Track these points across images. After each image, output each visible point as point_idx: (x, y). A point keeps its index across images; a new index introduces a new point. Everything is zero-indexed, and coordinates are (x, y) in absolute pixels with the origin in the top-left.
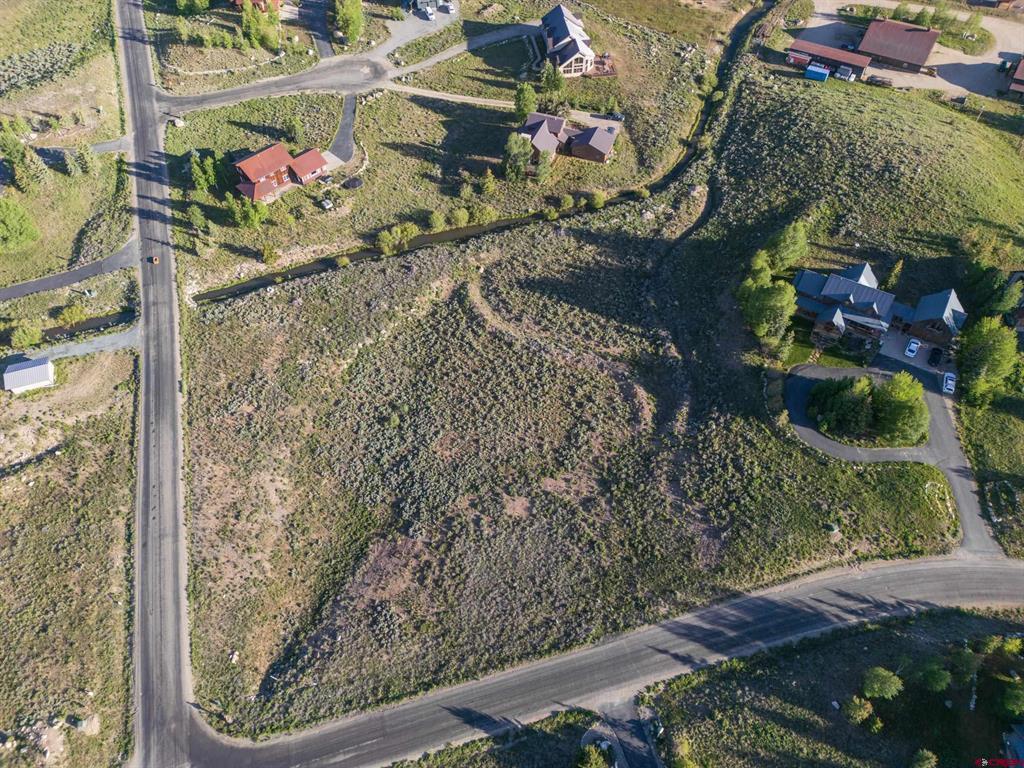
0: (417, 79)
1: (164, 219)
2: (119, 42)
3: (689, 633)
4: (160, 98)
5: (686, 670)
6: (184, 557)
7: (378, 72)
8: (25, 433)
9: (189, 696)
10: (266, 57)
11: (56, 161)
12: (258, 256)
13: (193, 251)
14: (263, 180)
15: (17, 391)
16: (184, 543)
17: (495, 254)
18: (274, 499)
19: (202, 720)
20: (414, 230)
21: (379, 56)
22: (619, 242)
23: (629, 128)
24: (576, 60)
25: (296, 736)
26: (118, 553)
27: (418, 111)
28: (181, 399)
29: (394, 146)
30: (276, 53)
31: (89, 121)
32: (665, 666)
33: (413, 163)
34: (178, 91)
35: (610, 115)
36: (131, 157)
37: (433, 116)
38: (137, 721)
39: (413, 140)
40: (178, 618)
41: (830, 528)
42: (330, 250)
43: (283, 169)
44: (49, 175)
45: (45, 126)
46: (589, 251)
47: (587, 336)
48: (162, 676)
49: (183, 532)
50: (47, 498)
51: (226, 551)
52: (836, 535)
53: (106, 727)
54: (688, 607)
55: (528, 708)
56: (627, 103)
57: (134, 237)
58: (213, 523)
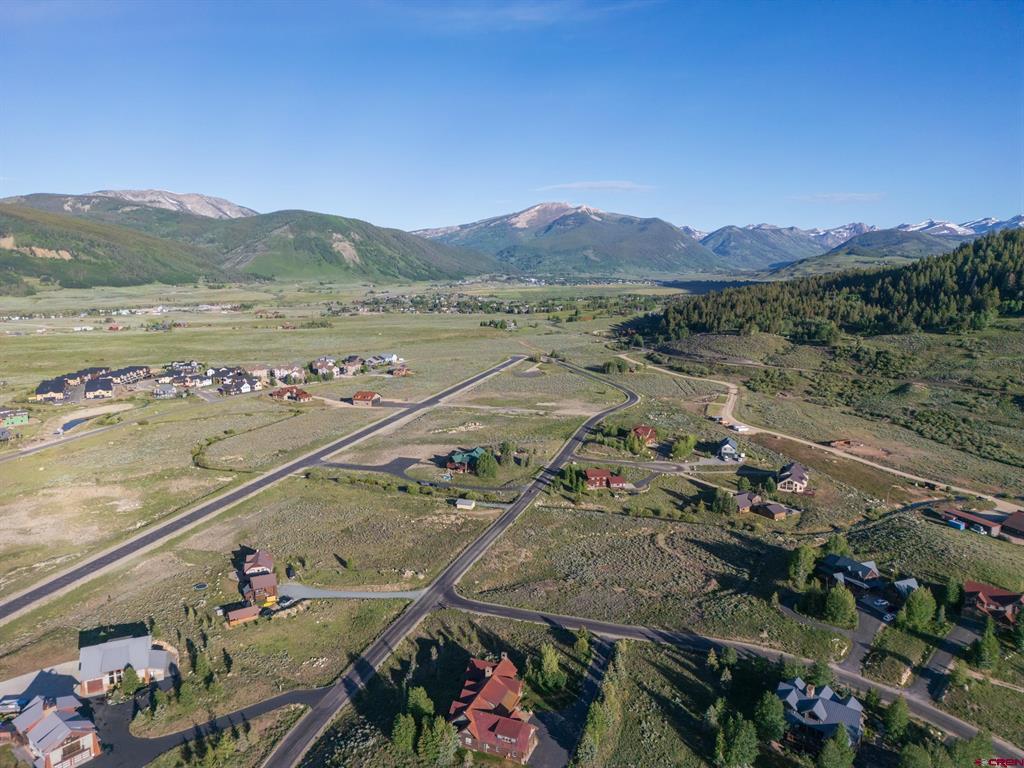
0: (699, 476)
1: (545, 483)
2: (570, 439)
3: (660, 634)
4: (572, 456)
5: (649, 641)
6: (480, 556)
7: (680, 469)
8: (453, 518)
9: (456, 583)
10: (630, 455)
11: (518, 461)
12: (573, 502)
13: (548, 493)
14: (593, 479)
15: (459, 506)
16: (482, 554)
17: (684, 529)
18: (523, 555)
19: (455, 589)
20: (651, 514)
21: (686, 466)
22: (756, 542)
23: (802, 514)
24: (789, 482)
25: (482, 602)
26: (459, 550)
27: (688, 484)
28: (511, 525)
29: (664, 490)
30: (635, 454)
31: (539, 454)
32: (642, 637)
33: (671, 497)
34: (582, 455)
35: (796, 508)
36: (547, 467)
37: (695, 488)
38: (436, 580)
39: (678, 492)
40: (466, 568)
41: (762, 631)
42: (605, 508)
43: (604, 478)
44: (512, 463)
45: (522, 452)
46: (735, 540)
47: (705, 562)
48: (452, 574)
49: (484, 552)
50: (448, 531)
51: (496, 560)
52: (765, 635)
53: (424, 580)
54: (667, 629)
55: (571, 626)
56: (810, 506)
57: (530, 485)
58: (496, 553)
